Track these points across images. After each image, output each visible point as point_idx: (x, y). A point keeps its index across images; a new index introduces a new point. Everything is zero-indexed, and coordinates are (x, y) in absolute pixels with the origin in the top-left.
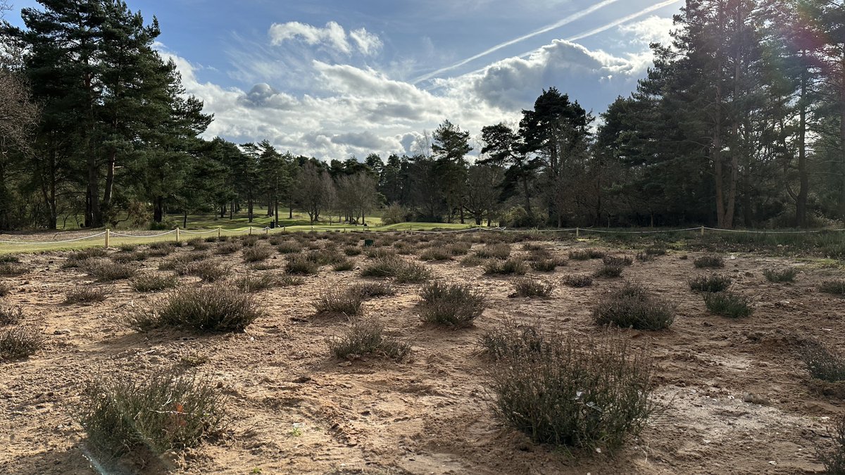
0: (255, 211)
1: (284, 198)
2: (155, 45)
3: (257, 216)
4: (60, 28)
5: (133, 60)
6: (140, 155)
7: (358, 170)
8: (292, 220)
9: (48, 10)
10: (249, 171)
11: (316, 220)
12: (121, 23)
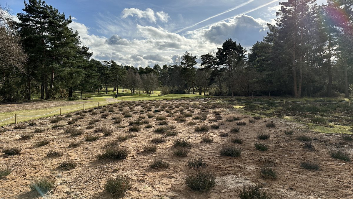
0: (108, 89)
1: (120, 83)
2: (70, 26)
3: (109, 91)
4: (32, 20)
5: (61, 33)
6: (64, 70)
7: (151, 72)
8: (124, 93)
9: (28, 14)
10: (106, 73)
11: (134, 92)
12: (56, 18)
